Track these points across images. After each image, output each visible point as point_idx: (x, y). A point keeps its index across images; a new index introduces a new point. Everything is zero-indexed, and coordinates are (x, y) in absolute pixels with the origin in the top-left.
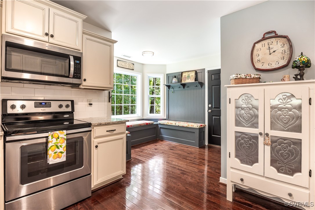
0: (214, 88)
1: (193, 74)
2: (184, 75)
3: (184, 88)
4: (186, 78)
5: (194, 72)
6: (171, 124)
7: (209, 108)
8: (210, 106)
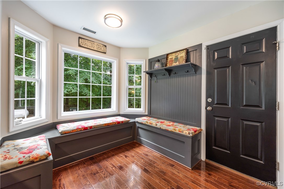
0: (217, 71)
1: (183, 54)
2: (170, 57)
3: (170, 75)
4: (172, 61)
5: (185, 51)
6: (150, 125)
7: (208, 104)
8: (210, 100)
